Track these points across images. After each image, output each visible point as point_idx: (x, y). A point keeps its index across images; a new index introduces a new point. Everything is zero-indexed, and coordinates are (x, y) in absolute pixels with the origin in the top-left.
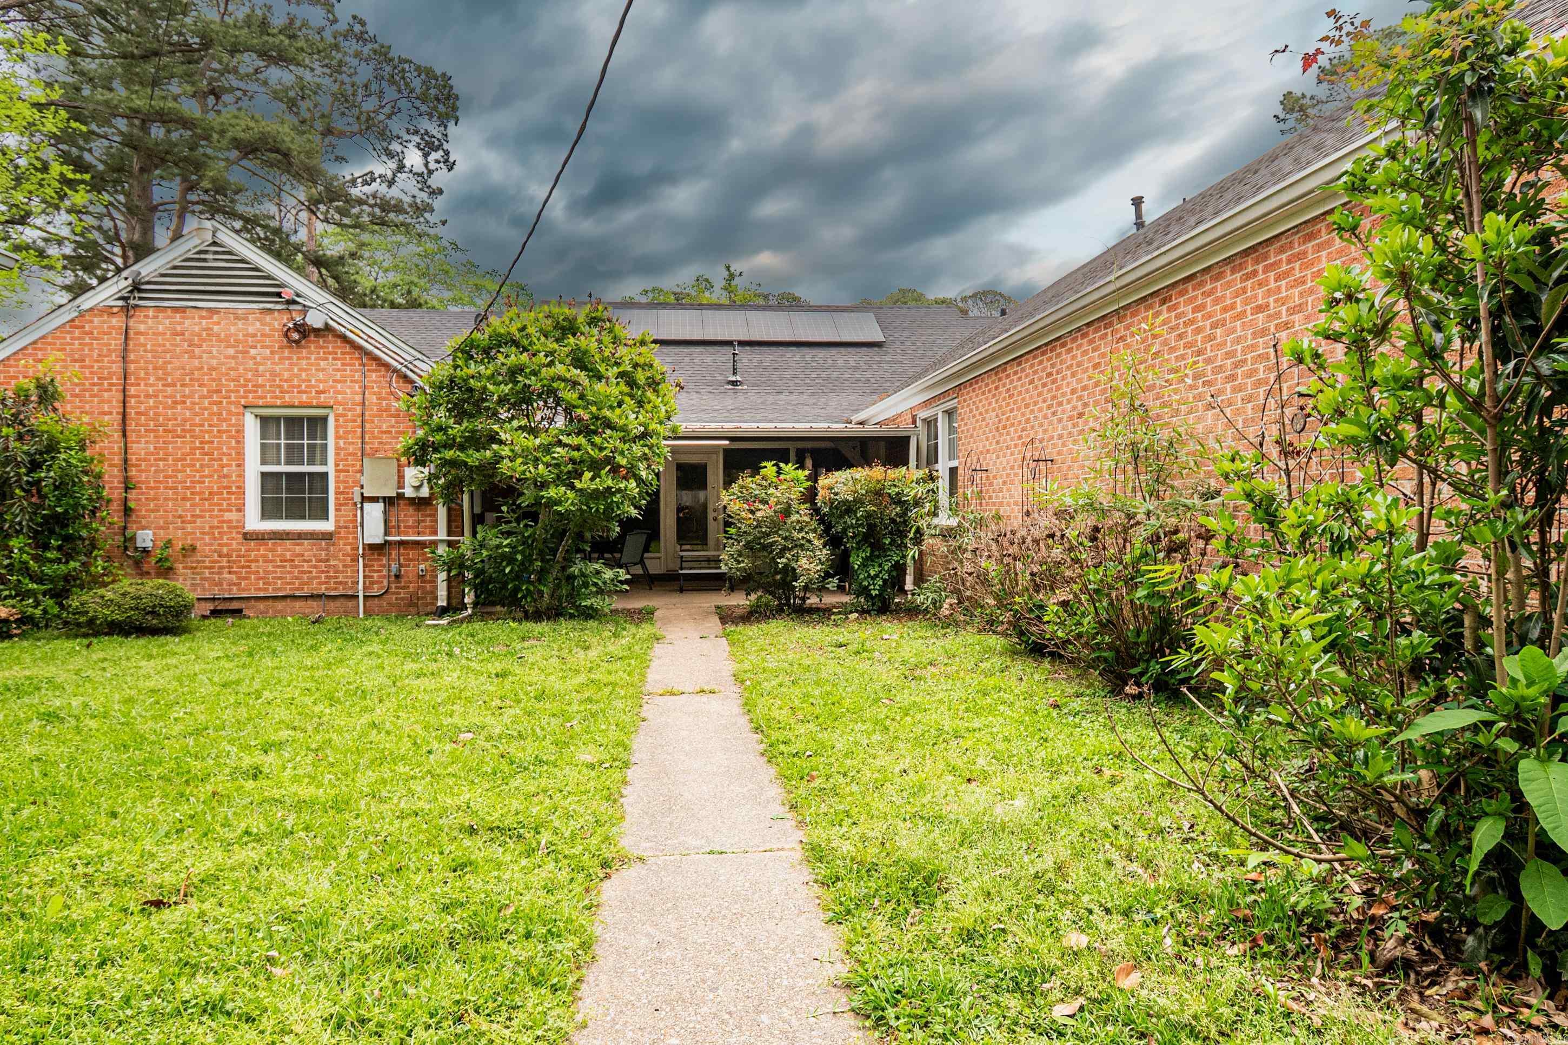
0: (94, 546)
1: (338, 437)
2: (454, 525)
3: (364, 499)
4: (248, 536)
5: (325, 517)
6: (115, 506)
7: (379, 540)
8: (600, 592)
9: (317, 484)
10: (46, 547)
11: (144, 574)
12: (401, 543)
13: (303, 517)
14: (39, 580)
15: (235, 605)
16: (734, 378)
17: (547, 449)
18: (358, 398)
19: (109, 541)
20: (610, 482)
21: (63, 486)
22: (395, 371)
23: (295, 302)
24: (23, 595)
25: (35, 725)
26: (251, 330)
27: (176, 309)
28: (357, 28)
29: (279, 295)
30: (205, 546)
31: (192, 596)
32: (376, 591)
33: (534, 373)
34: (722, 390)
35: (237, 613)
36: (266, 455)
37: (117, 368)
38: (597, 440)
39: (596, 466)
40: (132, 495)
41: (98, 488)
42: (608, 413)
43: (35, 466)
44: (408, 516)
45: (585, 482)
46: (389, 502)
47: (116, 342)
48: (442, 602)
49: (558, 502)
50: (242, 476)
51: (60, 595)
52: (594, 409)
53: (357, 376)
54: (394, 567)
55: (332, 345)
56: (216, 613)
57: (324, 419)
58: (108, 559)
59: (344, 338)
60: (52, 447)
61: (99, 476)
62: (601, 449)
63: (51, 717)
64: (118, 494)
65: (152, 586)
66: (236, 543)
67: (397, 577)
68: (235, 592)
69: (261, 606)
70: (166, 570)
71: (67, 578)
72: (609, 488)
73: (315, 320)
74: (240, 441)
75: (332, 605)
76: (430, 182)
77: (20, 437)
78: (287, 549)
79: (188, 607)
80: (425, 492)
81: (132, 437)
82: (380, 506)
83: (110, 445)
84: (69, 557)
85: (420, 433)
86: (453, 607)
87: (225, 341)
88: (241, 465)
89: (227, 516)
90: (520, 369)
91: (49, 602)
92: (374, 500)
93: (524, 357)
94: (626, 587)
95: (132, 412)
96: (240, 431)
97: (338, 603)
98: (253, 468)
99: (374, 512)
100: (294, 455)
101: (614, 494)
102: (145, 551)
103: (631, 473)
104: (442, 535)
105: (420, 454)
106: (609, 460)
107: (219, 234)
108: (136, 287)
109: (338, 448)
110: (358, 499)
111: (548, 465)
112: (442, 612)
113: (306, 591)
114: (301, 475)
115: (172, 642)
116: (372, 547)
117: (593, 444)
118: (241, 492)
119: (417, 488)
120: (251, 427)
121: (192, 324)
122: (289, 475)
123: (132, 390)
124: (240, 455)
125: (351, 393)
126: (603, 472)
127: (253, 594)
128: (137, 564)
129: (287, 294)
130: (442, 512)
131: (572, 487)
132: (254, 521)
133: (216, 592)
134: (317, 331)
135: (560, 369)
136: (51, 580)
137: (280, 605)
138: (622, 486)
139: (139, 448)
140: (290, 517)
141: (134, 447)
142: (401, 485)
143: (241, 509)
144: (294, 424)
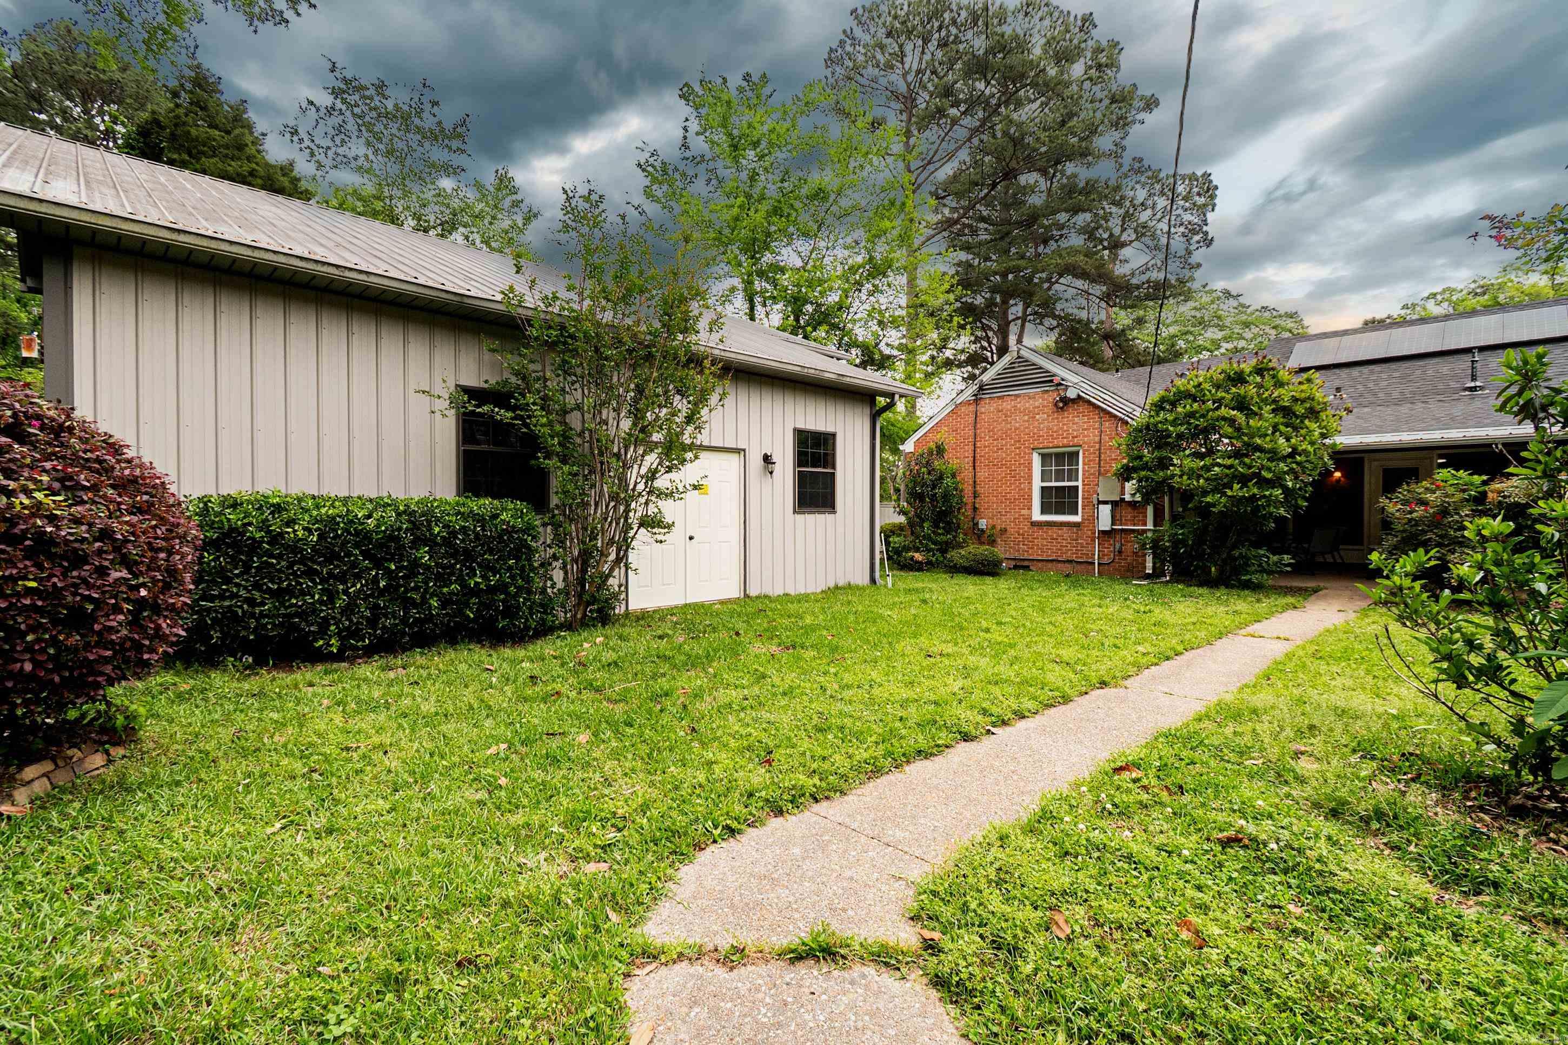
0: (959, 527)
1: (1084, 464)
2: (1158, 520)
3: (1100, 502)
4: (1034, 524)
5: (1077, 514)
6: (969, 506)
7: (1108, 528)
8: (1263, 571)
9: (1073, 494)
10: (938, 527)
11: (982, 543)
12: (1122, 530)
13: (1064, 513)
14: (935, 543)
15: (1026, 563)
16: (1472, 384)
17: (1207, 469)
18: (1097, 439)
19: (966, 526)
20: (1255, 491)
21: (946, 496)
22: (1121, 419)
23: (1061, 384)
24: (929, 550)
25: (917, 603)
26: (1037, 404)
27: (999, 398)
28: (1137, 165)
29: (1051, 381)
30: (1012, 529)
31: (1002, 556)
32: (1105, 561)
33: (1203, 416)
34: (1456, 396)
35: (1027, 568)
36: (1045, 476)
37: (971, 433)
38: (1247, 460)
39: (1244, 480)
40: (978, 500)
41: (961, 497)
42: (1259, 441)
43: (934, 487)
44: (1128, 513)
45: (1236, 490)
46: (1114, 504)
47: (971, 419)
48: (1149, 571)
49: (1214, 505)
50: (1030, 489)
51: (943, 551)
52: (1246, 439)
53: (1097, 425)
54: (1118, 546)
55: (1082, 408)
56: (1016, 567)
57: (1078, 453)
58: (965, 534)
59: (1089, 402)
60: (941, 478)
61: (962, 491)
62: (1250, 467)
63: (924, 601)
64: (971, 500)
65: (984, 550)
66: (1026, 527)
67: (1120, 552)
68: (1026, 556)
69: (1040, 565)
70: (992, 543)
71: (946, 543)
72: (1254, 495)
73: (1071, 394)
74: (1030, 469)
75: (1079, 567)
76: (1190, 261)
77: (929, 473)
78: (1053, 532)
79: (1001, 562)
80: (1138, 498)
81: (978, 469)
82: (1109, 507)
83: (967, 475)
84: (948, 533)
85: (1125, 461)
86: (1157, 574)
87: (1024, 412)
88: (1030, 483)
89: (1023, 512)
90: (1192, 415)
91: (938, 554)
92: (1105, 503)
93: (1196, 405)
94: (1289, 569)
95: (978, 456)
96: (1030, 463)
97: (1083, 566)
98: (1037, 483)
99: (1105, 510)
100: (1059, 476)
101: (1259, 499)
102: (982, 530)
103: (1277, 482)
104: (1150, 526)
105: (1125, 474)
106: (1257, 475)
107: (1022, 352)
108: (981, 388)
109: (1084, 470)
110: (1095, 502)
111: (1207, 479)
112: (1148, 577)
113: (1064, 558)
114: (1064, 487)
115: (989, 580)
116: (1104, 532)
117: (1245, 464)
118: (1030, 496)
119: (1133, 495)
120: (1036, 460)
121: (1007, 405)
122: (1056, 487)
123: (978, 444)
124: (1030, 477)
125: (1093, 436)
126: (1250, 484)
127: (1035, 557)
128: (979, 537)
129: (1057, 380)
130: (1150, 510)
131: (1224, 494)
132: (1037, 516)
133: (1017, 555)
134: (1073, 401)
135: (1224, 411)
136: (940, 543)
137: (1050, 565)
138: (1267, 493)
139: (982, 474)
140: (1057, 513)
141: (978, 474)
142: (1123, 493)
143: (1030, 508)
144: (1060, 457)
